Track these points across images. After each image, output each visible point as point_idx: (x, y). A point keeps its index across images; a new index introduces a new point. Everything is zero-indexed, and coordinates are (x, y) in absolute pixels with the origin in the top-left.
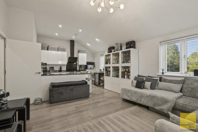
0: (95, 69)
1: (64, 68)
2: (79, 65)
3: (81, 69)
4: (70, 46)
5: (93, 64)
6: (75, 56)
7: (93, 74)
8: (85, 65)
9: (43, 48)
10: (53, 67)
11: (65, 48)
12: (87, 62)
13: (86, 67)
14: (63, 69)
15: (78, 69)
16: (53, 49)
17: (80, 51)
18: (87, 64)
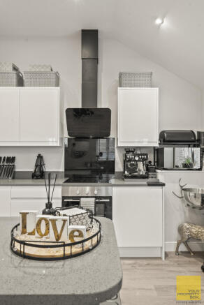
1: (55, 164)
2: (119, 148)
4: (82, 59)
5: (196, 140)
10: (13, 159)
15: (119, 167)
18: (162, 140)
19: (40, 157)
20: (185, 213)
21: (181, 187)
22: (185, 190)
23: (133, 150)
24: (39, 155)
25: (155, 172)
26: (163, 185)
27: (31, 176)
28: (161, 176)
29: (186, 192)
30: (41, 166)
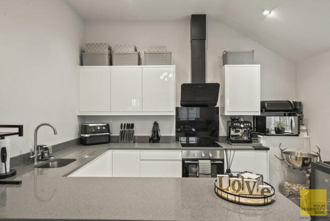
0: (304, 135)
1: (168, 130)
2: (224, 117)
3: (233, 133)
4: (192, 40)
5: (293, 109)
6: (209, 80)
7: (299, 165)
8: (256, 118)
9: (84, 60)
10: (132, 126)
11: (169, 50)
12: (263, 104)
13: (258, 126)
14: (162, 134)
15: (223, 132)
16: (125, 59)
17: (230, 58)
18: (264, 110)
19: (156, 124)
20: (284, 172)
21: (282, 150)
22: (285, 153)
23: (237, 118)
24: (156, 122)
25: (257, 137)
26: (268, 149)
27: (148, 141)
28: (263, 140)
29: (287, 155)
30: (157, 132)
